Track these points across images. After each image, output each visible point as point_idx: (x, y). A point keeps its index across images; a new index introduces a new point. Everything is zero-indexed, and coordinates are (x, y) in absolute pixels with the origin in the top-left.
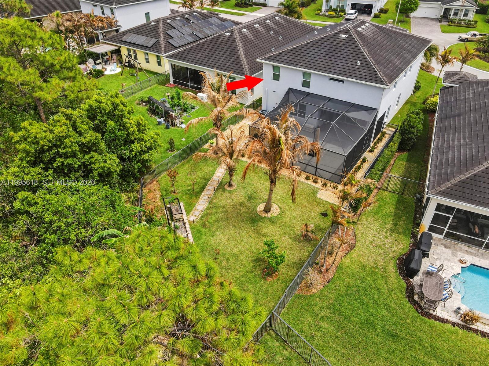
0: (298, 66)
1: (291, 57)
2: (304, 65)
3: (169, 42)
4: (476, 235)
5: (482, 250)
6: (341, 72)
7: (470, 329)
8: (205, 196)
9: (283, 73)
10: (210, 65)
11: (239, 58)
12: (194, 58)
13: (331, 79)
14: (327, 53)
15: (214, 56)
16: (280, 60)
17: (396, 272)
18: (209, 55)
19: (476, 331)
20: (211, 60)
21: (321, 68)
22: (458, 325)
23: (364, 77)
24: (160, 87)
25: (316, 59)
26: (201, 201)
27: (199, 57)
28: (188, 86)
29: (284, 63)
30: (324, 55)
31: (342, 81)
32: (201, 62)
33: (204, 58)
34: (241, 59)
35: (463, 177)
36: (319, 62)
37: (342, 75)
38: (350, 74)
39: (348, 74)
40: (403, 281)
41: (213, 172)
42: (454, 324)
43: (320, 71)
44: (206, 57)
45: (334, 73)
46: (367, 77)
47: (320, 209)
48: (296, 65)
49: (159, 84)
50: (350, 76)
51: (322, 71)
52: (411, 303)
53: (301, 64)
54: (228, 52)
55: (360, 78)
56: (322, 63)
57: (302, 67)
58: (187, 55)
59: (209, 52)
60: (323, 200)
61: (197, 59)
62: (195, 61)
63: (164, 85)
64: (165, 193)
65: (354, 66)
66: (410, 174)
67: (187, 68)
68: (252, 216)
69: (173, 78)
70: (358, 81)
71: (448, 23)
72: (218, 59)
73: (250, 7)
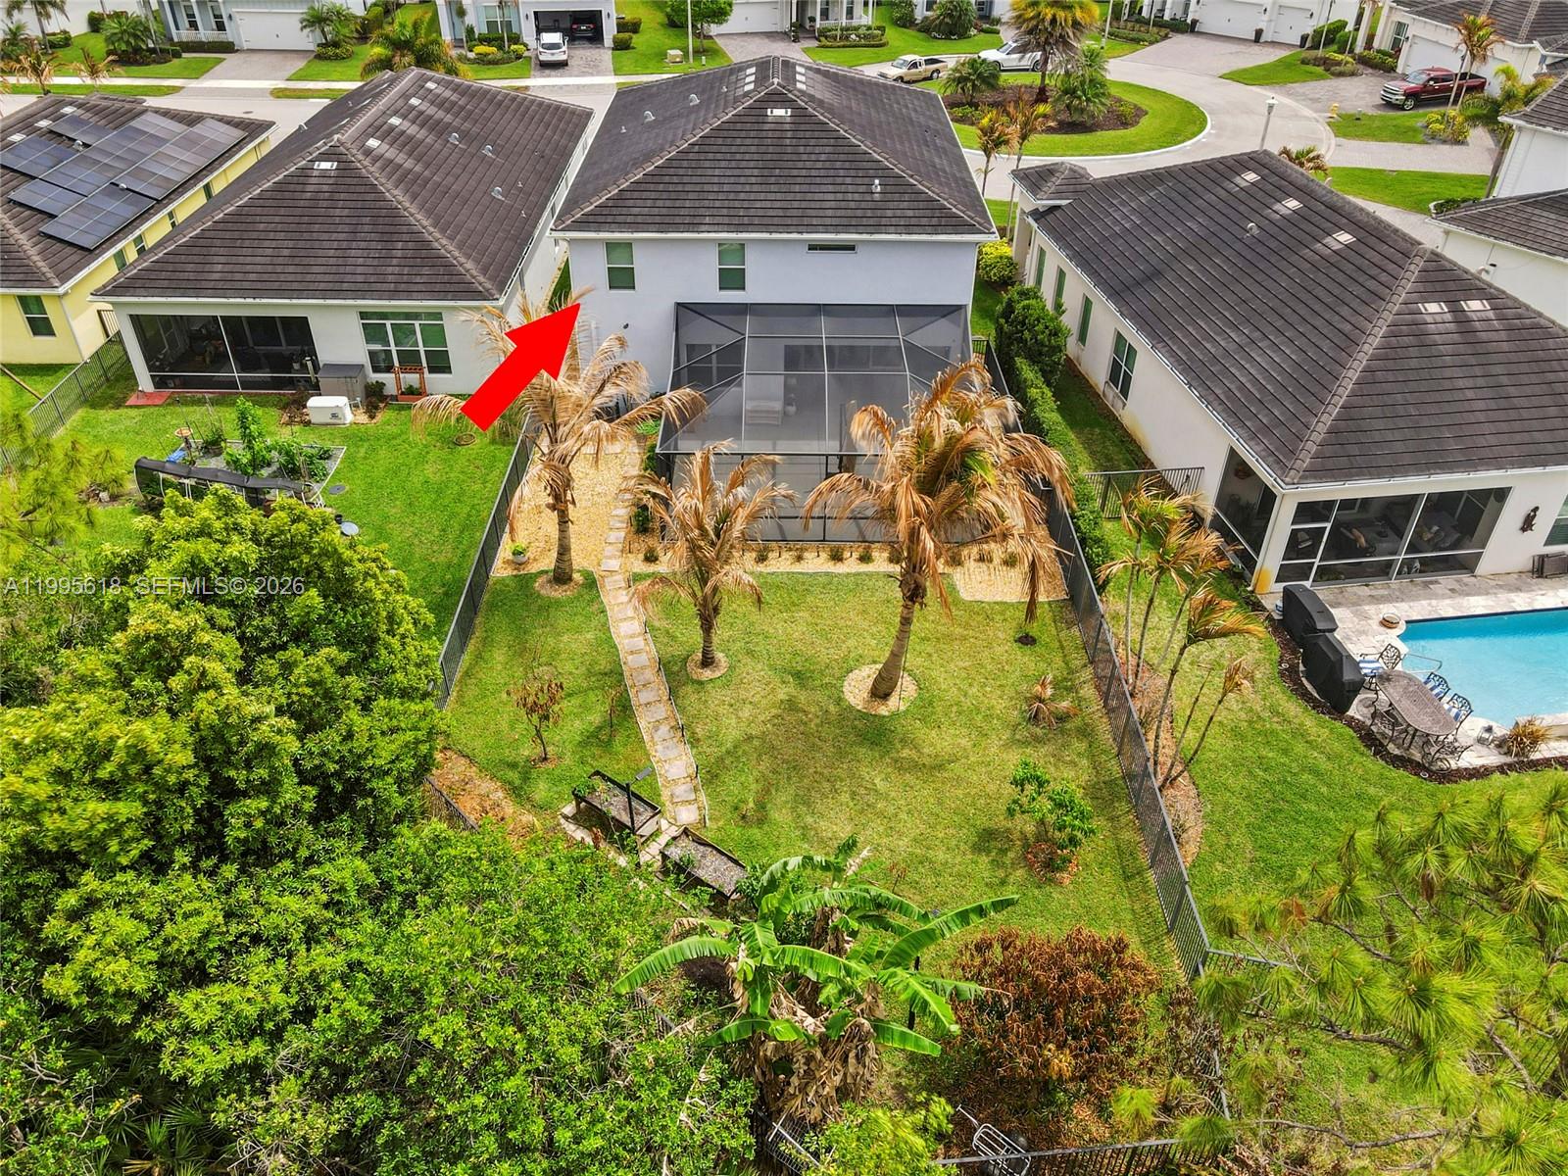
0: (703, 228)
1: (660, 203)
2: (717, 220)
3: (50, 237)
4: (1364, 553)
5: (1394, 583)
6: (845, 221)
7: (1535, 765)
8: (657, 729)
9: (643, 263)
10: (322, 286)
11: (424, 245)
12: (238, 276)
13: (812, 248)
14: (766, 172)
15: (320, 253)
16: (629, 219)
17: (1306, 709)
18: (295, 252)
19: (1547, 763)
20: (315, 269)
21: (776, 221)
22: (1511, 766)
23: (914, 221)
24: (106, 415)
25: (742, 196)
26: (659, 747)
27: (259, 268)
28: (232, 384)
29: (651, 227)
30: (759, 180)
31: (850, 248)
32: (276, 285)
33: (279, 269)
34: (436, 245)
35: (1327, 420)
36: (758, 205)
37: (852, 229)
38: (871, 221)
39: (865, 221)
40: (1338, 724)
41: (608, 643)
42: (1502, 769)
43: (781, 229)
44: (286, 260)
45: (827, 228)
46: (924, 221)
47: (1003, 633)
48: (693, 226)
49: (93, 406)
50: (878, 228)
51: (786, 227)
52: (1398, 768)
53: (707, 220)
54: (366, 228)
55: (909, 228)
56: (768, 204)
57: (716, 228)
58: (200, 268)
59: (291, 244)
60: (989, 603)
61: (253, 277)
62: (246, 285)
63: (118, 406)
64: (514, 776)
65: (868, 197)
66: (1109, 459)
67: (215, 318)
68: (854, 728)
69: (151, 368)
70: (904, 237)
71: (816, 43)
72: (340, 261)
73: (176, 61)
